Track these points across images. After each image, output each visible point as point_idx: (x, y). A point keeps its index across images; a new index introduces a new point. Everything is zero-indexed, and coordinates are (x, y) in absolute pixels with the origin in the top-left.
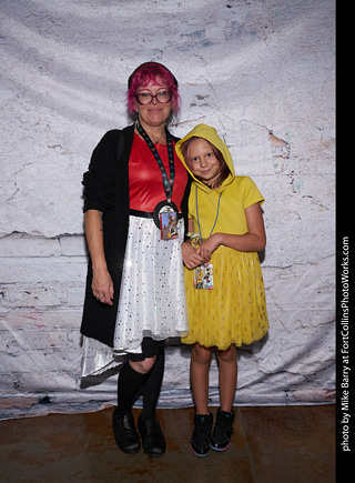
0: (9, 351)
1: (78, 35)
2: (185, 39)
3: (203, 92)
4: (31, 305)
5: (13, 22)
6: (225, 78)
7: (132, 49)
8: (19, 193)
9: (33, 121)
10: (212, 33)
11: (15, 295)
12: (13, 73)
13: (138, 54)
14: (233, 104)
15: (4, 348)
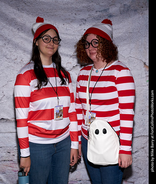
1: (40, 11)
2: (98, 13)
4: (11, 159)
5: (4, 4)
6: (120, 35)
7: (70, 19)
8: (5, 97)
9: (13, 58)
10: (113, 10)
12: (2, 31)
13: (73, 21)
14: (124, 48)
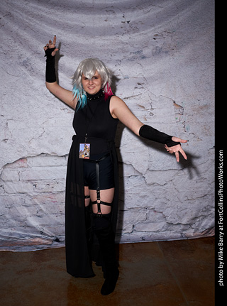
0: (38, 215)
1: (78, 53)
2: (132, 55)
3: (141, 82)
4: (50, 191)
6: (152, 75)
8: (45, 133)
10: (146, 52)
11: (42, 186)
13: (109, 62)
14: (156, 87)
15: (35, 213)
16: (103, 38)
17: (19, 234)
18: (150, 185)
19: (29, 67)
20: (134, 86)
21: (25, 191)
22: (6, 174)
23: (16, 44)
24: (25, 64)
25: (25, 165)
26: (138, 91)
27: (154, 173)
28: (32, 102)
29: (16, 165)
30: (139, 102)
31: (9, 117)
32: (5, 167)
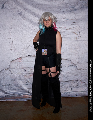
0: (27, 84)
1: (45, 8)
2: (70, 9)
3: (75, 21)
5: (30, 6)
6: (80, 18)
8: (30, 46)
9: (34, 29)
10: (77, 7)
11: (29, 70)
12: (29, 18)
13: (59, 12)
14: (82, 24)
15: (26, 83)
16: (57, 1)
17: (18, 93)
18: (79, 70)
19: (22, 16)
20: (71, 24)
21: (21, 73)
22: (12, 65)
23: (16, 5)
24: (20, 14)
25: (21, 61)
26: (73, 26)
27: (81, 64)
28: (24, 32)
29: (17, 61)
30: (73, 31)
31: (13, 39)
32: (11, 62)
